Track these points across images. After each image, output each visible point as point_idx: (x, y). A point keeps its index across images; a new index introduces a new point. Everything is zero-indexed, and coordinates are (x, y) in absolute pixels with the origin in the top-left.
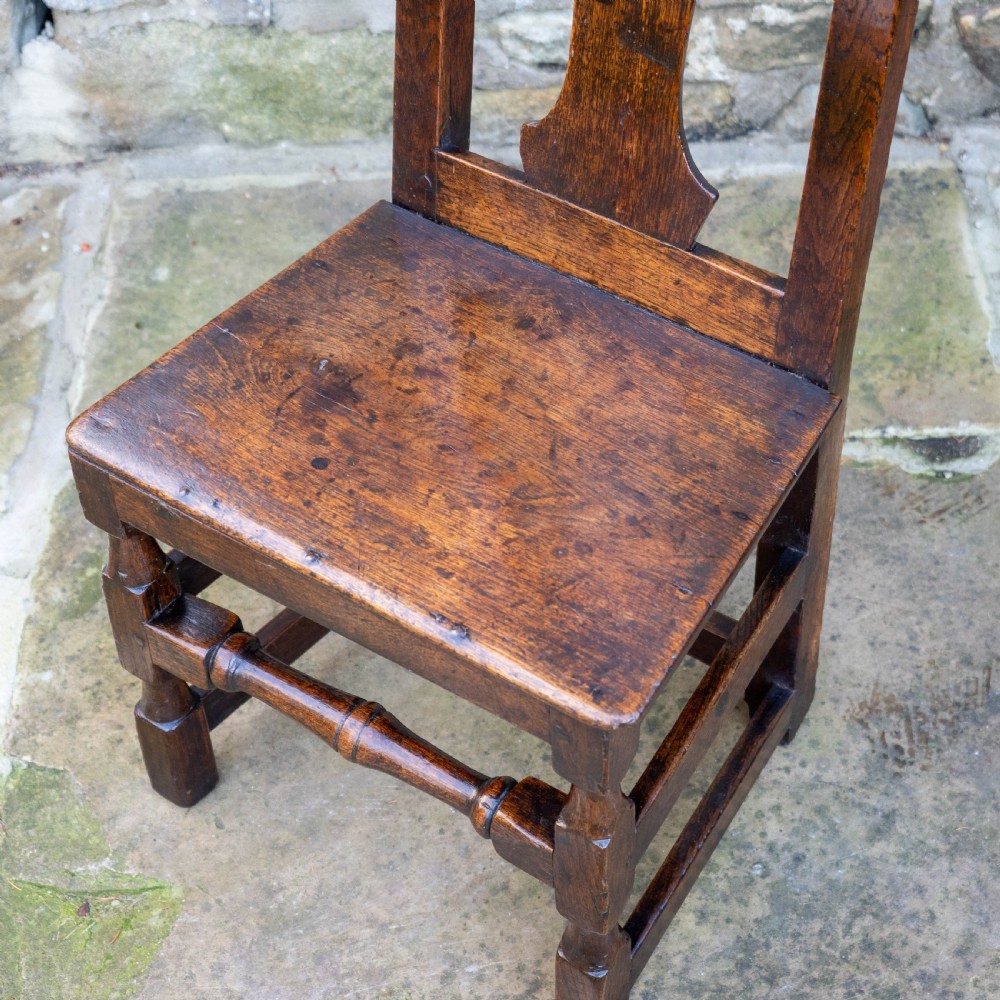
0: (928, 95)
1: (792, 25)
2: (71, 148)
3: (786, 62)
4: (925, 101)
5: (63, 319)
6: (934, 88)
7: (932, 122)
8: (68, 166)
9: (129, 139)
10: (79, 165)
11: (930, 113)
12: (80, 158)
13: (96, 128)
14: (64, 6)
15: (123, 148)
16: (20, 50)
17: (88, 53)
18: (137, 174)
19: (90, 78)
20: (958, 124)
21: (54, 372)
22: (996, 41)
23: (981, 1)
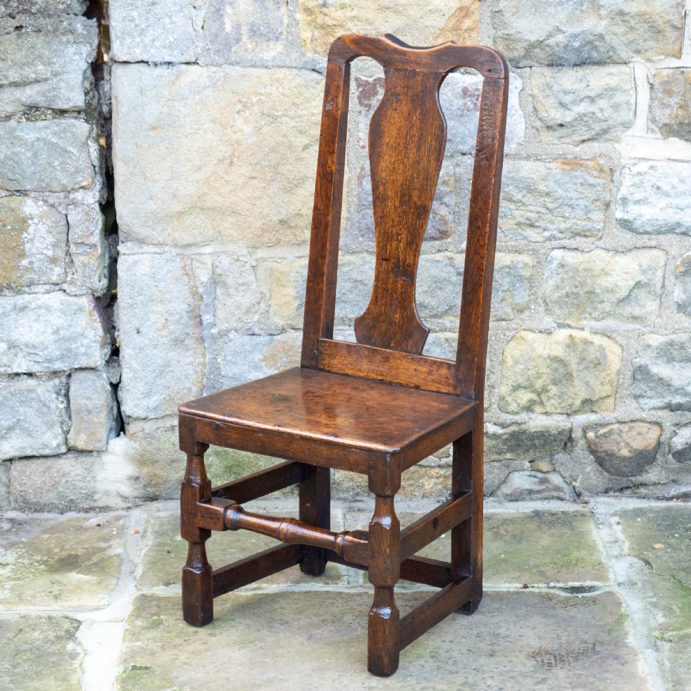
0: (575, 480)
1: (502, 435)
2: (125, 498)
3: (501, 457)
4: (574, 483)
5: (127, 553)
6: (578, 476)
7: (579, 495)
8: (123, 509)
9: (157, 493)
10: (129, 508)
11: (577, 490)
12: (130, 505)
13: (141, 486)
14: (135, 415)
15: (154, 498)
16: (107, 443)
17: (144, 442)
18: (161, 509)
19: (142, 456)
20: (592, 497)
21: (125, 568)
22: (606, 447)
23: (596, 425)
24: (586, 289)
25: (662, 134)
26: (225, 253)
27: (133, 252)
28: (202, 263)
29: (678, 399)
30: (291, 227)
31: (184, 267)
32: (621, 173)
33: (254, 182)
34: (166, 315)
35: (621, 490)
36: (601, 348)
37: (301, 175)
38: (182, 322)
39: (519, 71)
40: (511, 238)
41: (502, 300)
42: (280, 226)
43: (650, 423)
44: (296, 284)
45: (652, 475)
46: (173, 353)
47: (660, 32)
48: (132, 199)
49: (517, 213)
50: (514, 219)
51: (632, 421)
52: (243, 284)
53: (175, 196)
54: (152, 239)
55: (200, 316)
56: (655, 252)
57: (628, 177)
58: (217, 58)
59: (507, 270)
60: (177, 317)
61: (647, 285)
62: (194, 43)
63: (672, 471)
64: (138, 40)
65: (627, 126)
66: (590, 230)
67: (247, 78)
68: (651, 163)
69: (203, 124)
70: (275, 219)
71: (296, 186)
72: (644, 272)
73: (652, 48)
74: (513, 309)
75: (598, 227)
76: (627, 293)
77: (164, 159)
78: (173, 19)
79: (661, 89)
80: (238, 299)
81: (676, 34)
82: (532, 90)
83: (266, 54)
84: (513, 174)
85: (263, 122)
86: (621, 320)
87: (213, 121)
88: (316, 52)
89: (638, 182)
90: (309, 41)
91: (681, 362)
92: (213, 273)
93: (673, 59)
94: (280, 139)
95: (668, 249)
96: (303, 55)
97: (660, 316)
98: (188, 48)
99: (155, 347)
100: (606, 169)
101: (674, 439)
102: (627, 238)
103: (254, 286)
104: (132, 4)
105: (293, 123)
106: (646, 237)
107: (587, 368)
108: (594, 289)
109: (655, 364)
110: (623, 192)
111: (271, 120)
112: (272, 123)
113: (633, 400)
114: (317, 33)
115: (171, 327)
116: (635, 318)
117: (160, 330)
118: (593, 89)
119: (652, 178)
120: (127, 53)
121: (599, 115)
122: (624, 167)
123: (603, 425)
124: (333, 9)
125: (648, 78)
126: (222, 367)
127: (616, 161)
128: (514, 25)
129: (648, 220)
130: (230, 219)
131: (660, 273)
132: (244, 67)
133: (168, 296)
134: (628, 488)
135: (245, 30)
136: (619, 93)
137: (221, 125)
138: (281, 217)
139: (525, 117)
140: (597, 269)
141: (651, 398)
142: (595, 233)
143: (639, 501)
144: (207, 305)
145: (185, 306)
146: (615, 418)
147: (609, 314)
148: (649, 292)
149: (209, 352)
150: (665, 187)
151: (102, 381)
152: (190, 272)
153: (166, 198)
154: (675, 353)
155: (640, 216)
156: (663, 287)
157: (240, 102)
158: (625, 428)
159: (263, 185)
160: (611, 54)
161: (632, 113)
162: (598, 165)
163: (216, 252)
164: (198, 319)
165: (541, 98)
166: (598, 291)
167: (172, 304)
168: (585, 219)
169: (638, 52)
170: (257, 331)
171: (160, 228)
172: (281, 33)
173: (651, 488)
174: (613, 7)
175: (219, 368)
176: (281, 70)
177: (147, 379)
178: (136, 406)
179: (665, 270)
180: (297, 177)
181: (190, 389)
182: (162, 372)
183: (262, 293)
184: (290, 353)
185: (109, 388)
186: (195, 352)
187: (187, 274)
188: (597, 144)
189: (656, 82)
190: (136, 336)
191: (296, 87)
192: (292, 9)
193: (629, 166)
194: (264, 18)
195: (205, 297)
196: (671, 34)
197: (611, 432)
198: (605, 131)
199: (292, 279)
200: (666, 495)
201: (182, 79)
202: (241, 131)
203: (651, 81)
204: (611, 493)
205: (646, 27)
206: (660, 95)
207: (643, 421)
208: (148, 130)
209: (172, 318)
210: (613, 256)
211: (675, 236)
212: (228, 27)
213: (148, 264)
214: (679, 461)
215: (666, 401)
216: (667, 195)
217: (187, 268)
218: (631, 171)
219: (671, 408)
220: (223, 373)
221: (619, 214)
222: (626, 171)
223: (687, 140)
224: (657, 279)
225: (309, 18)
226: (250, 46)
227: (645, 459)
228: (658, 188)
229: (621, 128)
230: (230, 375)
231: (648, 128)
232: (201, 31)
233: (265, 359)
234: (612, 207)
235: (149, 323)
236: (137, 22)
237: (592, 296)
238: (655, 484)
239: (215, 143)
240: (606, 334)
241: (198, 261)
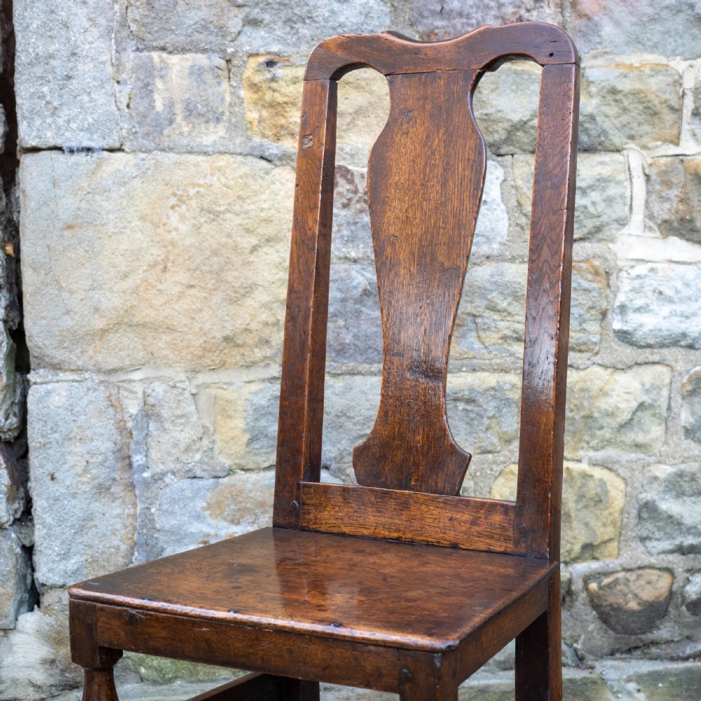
0: (576, 641)
2: (37, 687)
4: (575, 645)
6: (579, 636)
7: (581, 659)
9: (78, 681)
11: (579, 653)
12: (44, 695)
13: (58, 671)
15: (73, 687)
16: (17, 619)
17: (61, 616)
19: (58, 633)
20: (597, 660)
22: (611, 600)
23: (599, 573)
24: (583, 413)
25: (661, 232)
26: (159, 378)
27: (46, 380)
28: (131, 392)
29: (690, 540)
30: (238, 346)
31: (109, 397)
32: (617, 277)
33: (193, 291)
34: (87, 457)
35: (629, 651)
36: (602, 483)
37: (250, 282)
38: (107, 464)
39: (500, 159)
40: (496, 355)
41: (487, 429)
42: (225, 344)
43: (660, 569)
44: (245, 414)
45: (664, 631)
46: (97, 504)
47: (656, 114)
48: (44, 314)
49: (502, 324)
50: (499, 331)
51: (640, 568)
52: (181, 416)
53: (97, 310)
54: (70, 363)
55: (129, 457)
56: (658, 368)
57: (626, 281)
58: (145, 142)
59: (493, 393)
60: (100, 458)
61: (651, 406)
62: (117, 124)
63: (687, 626)
64: (49, 120)
65: (622, 222)
66: (585, 343)
67: (183, 167)
68: (650, 265)
69: (130, 222)
70: (219, 335)
71: (243, 295)
72: (647, 391)
73: (647, 134)
74: (500, 439)
75: (594, 340)
76: (629, 417)
77: (83, 265)
78: (93, 96)
79: (658, 180)
80: (176, 434)
81: (674, 116)
82: (514, 180)
83: (205, 138)
84: (497, 278)
85: (203, 220)
86: (622, 449)
87: (143, 218)
88: (264, 136)
89: (637, 286)
90: (255, 123)
91: (692, 496)
92: (145, 404)
93: (671, 146)
94: (223, 240)
95: (673, 364)
96: (249, 139)
97: (666, 443)
98: (111, 130)
99: (74, 496)
100: (602, 271)
101: (688, 588)
102: (627, 353)
103: (195, 418)
104: (42, 78)
105: (238, 220)
106: (648, 351)
107: (586, 507)
108: (592, 412)
109: (663, 499)
110: (621, 298)
111: (212, 216)
112: (213, 220)
113: (639, 544)
114: (265, 113)
115: (94, 471)
116: (638, 446)
117: (80, 476)
118: (584, 180)
119: (653, 281)
120: (36, 137)
121: (592, 209)
122: (621, 270)
123: (606, 574)
124: (284, 84)
125: (643, 168)
126: (156, 518)
127: (613, 263)
128: (494, 103)
129: (651, 331)
130: (164, 337)
131: (665, 392)
132: (179, 153)
133: (89, 433)
134: (637, 648)
135: (179, 109)
136: (612, 185)
137: (152, 222)
138: (227, 333)
139: (508, 213)
140: (595, 389)
141: (659, 540)
142: (591, 347)
143: (651, 663)
144: (137, 443)
145: (110, 445)
146: (621, 565)
147: (609, 442)
148: (654, 415)
149: (141, 501)
150: (669, 292)
151: (9, 543)
152: (117, 403)
153: (86, 312)
154: (686, 486)
155: (641, 326)
156: (669, 408)
157: (174, 195)
158: (632, 576)
159: (204, 295)
160: (603, 139)
161: (627, 208)
162: (593, 267)
163: (147, 378)
164: (127, 461)
165: (525, 190)
166: (596, 415)
167: (94, 443)
168: (580, 331)
169: (632, 138)
170: (199, 473)
171: (80, 350)
172: (223, 113)
173: (663, 646)
174: (604, 84)
175: (153, 520)
176: (222, 157)
177: (64, 537)
178: (50, 570)
179: (670, 390)
180: (245, 285)
181: (118, 548)
182: (82, 528)
183: (204, 427)
184: (240, 499)
185: (18, 550)
186: (124, 502)
187: (112, 406)
188: (590, 245)
189: (653, 172)
190: (50, 483)
191: (241, 177)
192: (235, 84)
193: (626, 268)
194: (202, 94)
195: (134, 433)
196: (669, 117)
197: (616, 582)
198: (598, 229)
199: (240, 408)
200: (681, 655)
201: (104, 168)
202: (176, 229)
203: (647, 172)
204: (618, 655)
205: (641, 107)
206: (658, 187)
207: (651, 567)
208: (62, 229)
209: (94, 460)
210: (612, 374)
211: (680, 349)
212: (159, 106)
213: (64, 394)
214: (694, 614)
215: (677, 542)
216: (670, 300)
217: (112, 398)
218: (629, 274)
219: (681, 550)
220: (158, 526)
221: (617, 325)
222: (624, 274)
223: (688, 240)
224: (662, 400)
225: (255, 96)
226: (185, 129)
227: (655, 612)
228: (661, 293)
229: (615, 226)
230: (167, 527)
231: (645, 226)
232: (127, 110)
233: (209, 507)
234: (609, 316)
235: (66, 467)
236: (48, 98)
237: (590, 421)
238: (668, 642)
239: (144, 245)
240: (606, 465)
241: (127, 390)
